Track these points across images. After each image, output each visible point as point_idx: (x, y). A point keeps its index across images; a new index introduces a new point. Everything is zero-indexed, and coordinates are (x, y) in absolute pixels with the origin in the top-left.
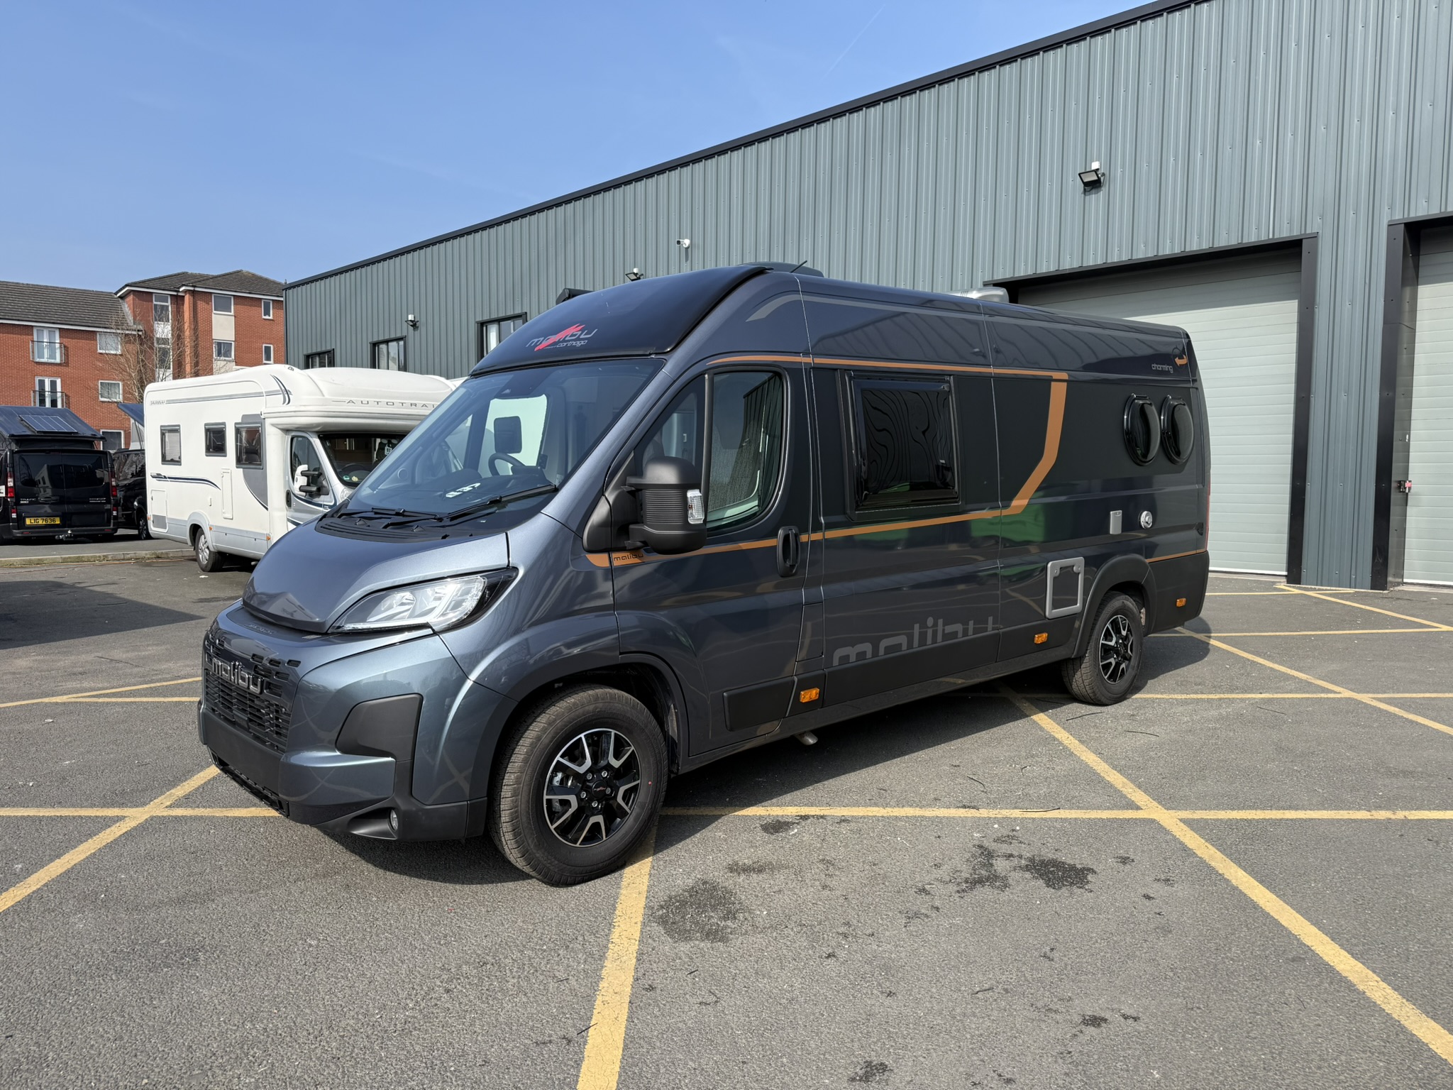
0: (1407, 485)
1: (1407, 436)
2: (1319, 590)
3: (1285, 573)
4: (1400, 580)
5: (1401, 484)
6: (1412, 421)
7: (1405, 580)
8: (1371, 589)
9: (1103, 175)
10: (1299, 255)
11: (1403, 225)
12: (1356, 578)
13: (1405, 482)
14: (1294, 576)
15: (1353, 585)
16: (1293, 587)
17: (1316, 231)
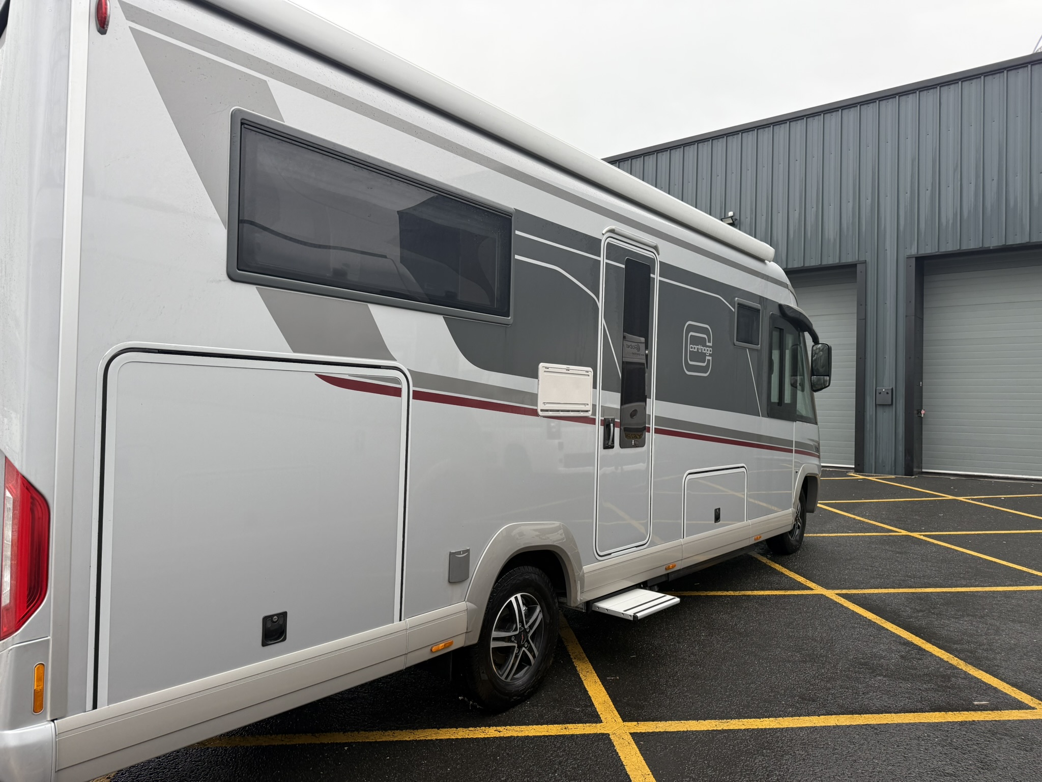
0: (923, 412)
1: (921, 383)
2: (876, 476)
3: (853, 466)
4: (920, 470)
5: (919, 412)
6: (924, 374)
7: (924, 470)
8: (905, 475)
9: (736, 220)
10: (856, 272)
11: (914, 259)
12: (895, 468)
13: (921, 410)
14: (859, 469)
15: (893, 472)
16: (859, 475)
17: (864, 259)
